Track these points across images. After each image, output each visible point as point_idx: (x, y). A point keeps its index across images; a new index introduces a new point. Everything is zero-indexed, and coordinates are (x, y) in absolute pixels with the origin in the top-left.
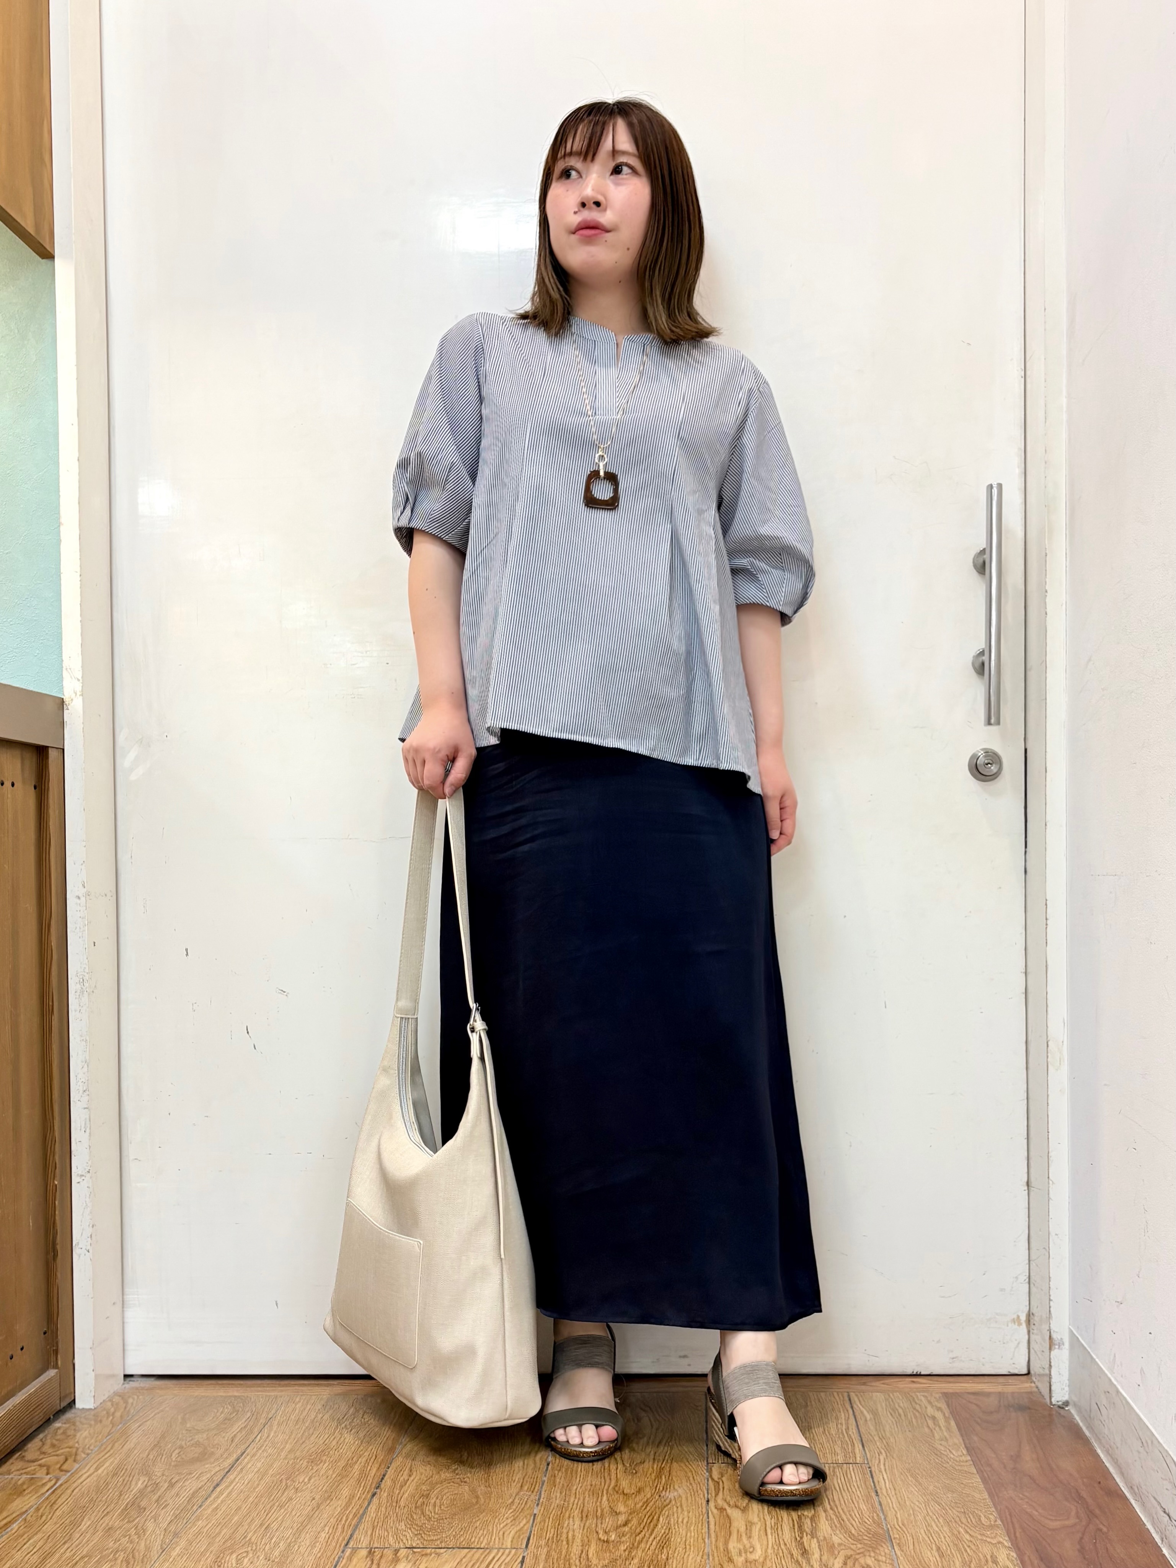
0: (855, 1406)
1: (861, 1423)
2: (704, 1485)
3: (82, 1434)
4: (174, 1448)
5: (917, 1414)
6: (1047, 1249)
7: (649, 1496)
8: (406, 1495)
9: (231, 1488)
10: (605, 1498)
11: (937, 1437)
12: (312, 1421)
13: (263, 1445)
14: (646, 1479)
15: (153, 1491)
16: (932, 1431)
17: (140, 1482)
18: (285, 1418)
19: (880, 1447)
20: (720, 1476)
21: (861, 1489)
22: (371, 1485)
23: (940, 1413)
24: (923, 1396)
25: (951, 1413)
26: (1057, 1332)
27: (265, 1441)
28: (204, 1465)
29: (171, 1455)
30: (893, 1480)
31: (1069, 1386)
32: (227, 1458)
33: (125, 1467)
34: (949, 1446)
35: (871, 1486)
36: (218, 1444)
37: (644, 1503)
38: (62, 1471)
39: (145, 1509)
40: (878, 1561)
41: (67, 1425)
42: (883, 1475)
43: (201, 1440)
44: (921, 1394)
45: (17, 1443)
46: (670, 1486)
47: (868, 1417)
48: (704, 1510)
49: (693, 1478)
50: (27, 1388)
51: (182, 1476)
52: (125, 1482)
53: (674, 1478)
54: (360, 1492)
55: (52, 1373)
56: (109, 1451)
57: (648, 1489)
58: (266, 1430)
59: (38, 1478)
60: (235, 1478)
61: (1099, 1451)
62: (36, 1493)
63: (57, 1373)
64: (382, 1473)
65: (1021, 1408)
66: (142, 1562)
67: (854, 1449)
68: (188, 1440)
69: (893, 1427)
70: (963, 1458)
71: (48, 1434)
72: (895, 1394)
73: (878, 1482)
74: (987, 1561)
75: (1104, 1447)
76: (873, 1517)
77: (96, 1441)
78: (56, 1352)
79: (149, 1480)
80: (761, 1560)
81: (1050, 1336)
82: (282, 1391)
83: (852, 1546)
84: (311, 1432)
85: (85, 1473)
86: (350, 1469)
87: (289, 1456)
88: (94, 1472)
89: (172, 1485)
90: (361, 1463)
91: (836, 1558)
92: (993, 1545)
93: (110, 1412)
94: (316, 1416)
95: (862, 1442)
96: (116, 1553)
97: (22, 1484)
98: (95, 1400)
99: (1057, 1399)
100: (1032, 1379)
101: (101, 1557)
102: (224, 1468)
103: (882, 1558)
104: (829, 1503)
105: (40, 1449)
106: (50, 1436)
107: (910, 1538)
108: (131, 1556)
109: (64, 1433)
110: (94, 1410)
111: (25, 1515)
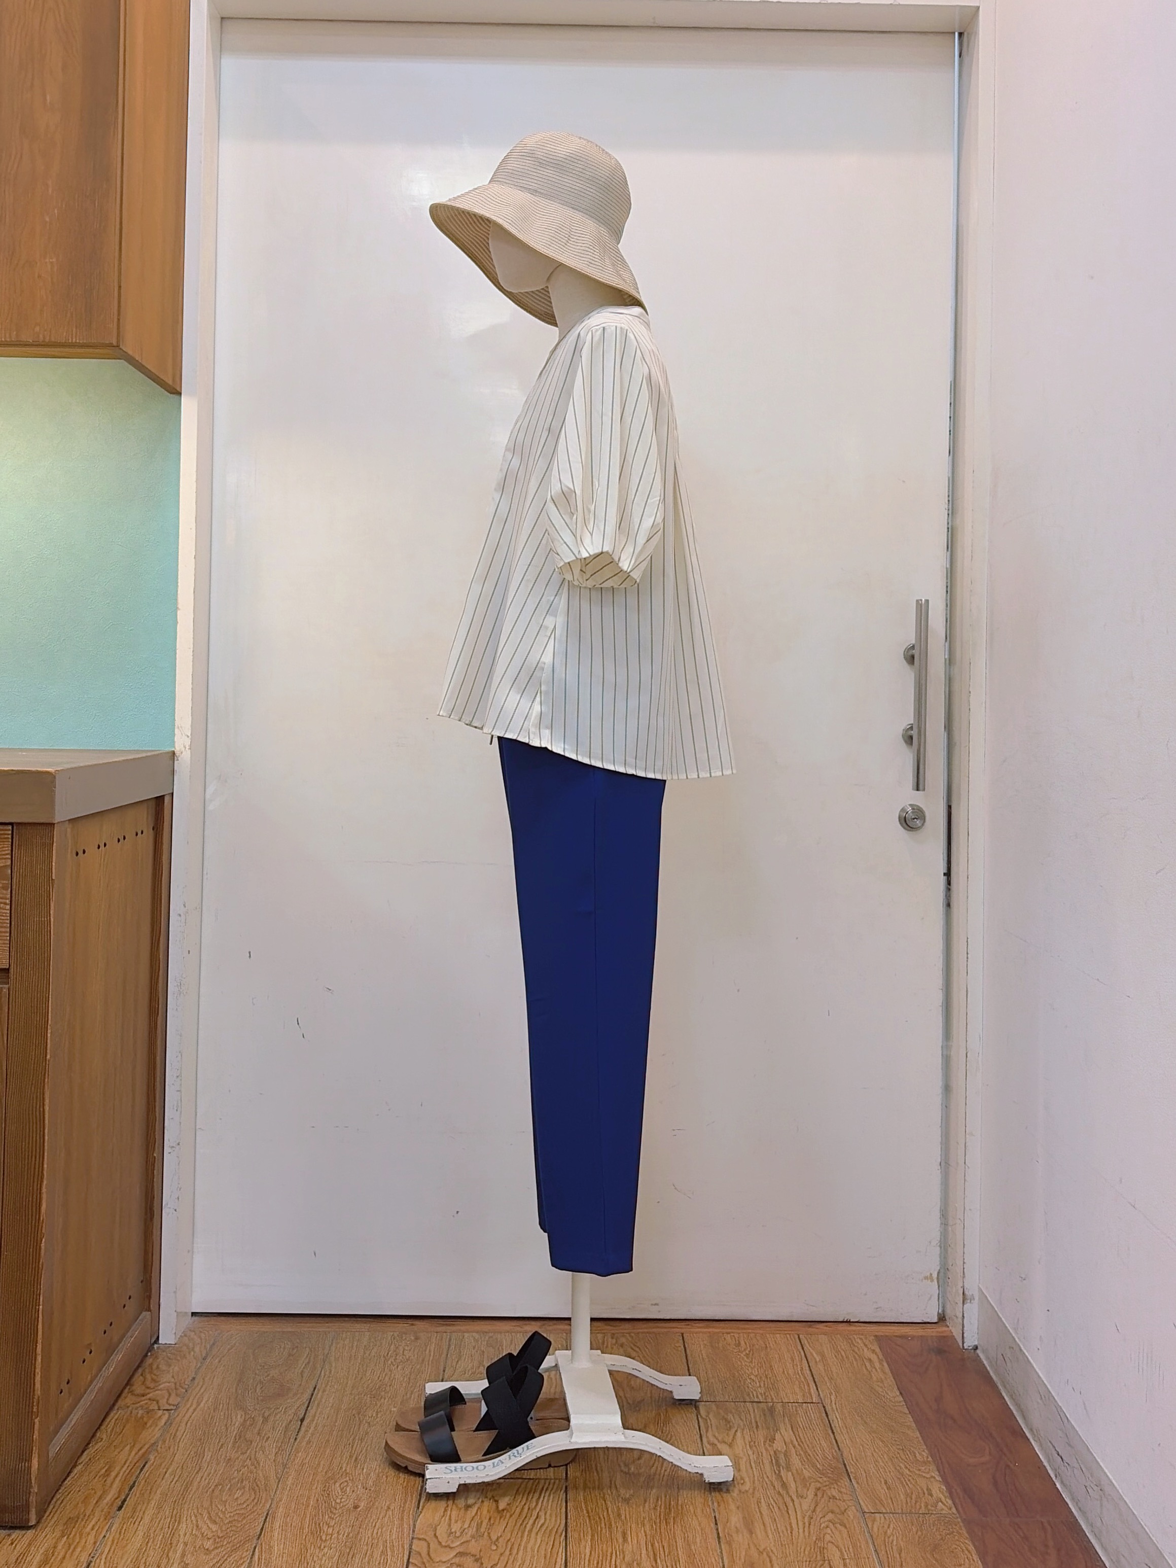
0: (805, 1348)
1: (812, 1363)
4: (255, 1384)
5: (856, 1355)
6: (963, 1220)
9: (315, 1422)
11: (875, 1378)
13: (328, 1381)
15: (252, 1425)
16: (869, 1372)
18: (339, 1354)
19: (829, 1388)
20: (707, 1414)
21: (819, 1427)
23: (874, 1355)
24: (860, 1338)
25: (884, 1356)
26: (970, 1291)
27: (329, 1377)
28: (286, 1400)
29: (256, 1391)
30: (844, 1420)
31: (978, 1332)
32: (303, 1394)
34: (885, 1387)
35: (827, 1424)
36: (292, 1379)
39: (251, 1441)
40: (841, 1492)
41: (158, 1360)
42: (835, 1414)
43: (276, 1376)
44: (857, 1338)
45: (127, 1381)
47: (818, 1360)
48: (700, 1445)
51: (272, 1411)
55: (146, 1314)
56: (202, 1387)
58: (327, 1366)
59: (153, 1411)
60: (316, 1413)
61: (1004, 1394)
63: (149, 1314)
65: (940, 1352)
66: (266, 1490)
67: (810, 1389)
68: (266, 1374)
69: (838, 1368)
70: (897, 1399)
71: (145, 1368)
72: (836, 1337)
74: (924, 1494)
75: (1008, 1392)
76: (832, 1453)
78: (149, 1297)
79: (245, 1414)
80: (751, 1491)
81: (964, 1292)
83: (820, 1480)
85: (190, 1407)
87: (353, 1392)
88: (197, 1406)
89: (266, 1420)
91: (808, 1490)
92: (927, 1478)
93: (188, 1348)
94: (365, 1353)
95: (815, 1382)
96: (242, 1482)
97: (142, 1417)
98: (174, 1336)
99: (969, 1343)
100: (948, 1327)
101: (231, 1486)
102: (303, 1404)
103: (843, 1490)
104: (797, 1440)
105: (143, 1383)
106: (147, 1370)
107: (863, 1472)
108: (255, 1485)
109: (158, 1367)
110: (175, 1344)
111: (155, 1448)
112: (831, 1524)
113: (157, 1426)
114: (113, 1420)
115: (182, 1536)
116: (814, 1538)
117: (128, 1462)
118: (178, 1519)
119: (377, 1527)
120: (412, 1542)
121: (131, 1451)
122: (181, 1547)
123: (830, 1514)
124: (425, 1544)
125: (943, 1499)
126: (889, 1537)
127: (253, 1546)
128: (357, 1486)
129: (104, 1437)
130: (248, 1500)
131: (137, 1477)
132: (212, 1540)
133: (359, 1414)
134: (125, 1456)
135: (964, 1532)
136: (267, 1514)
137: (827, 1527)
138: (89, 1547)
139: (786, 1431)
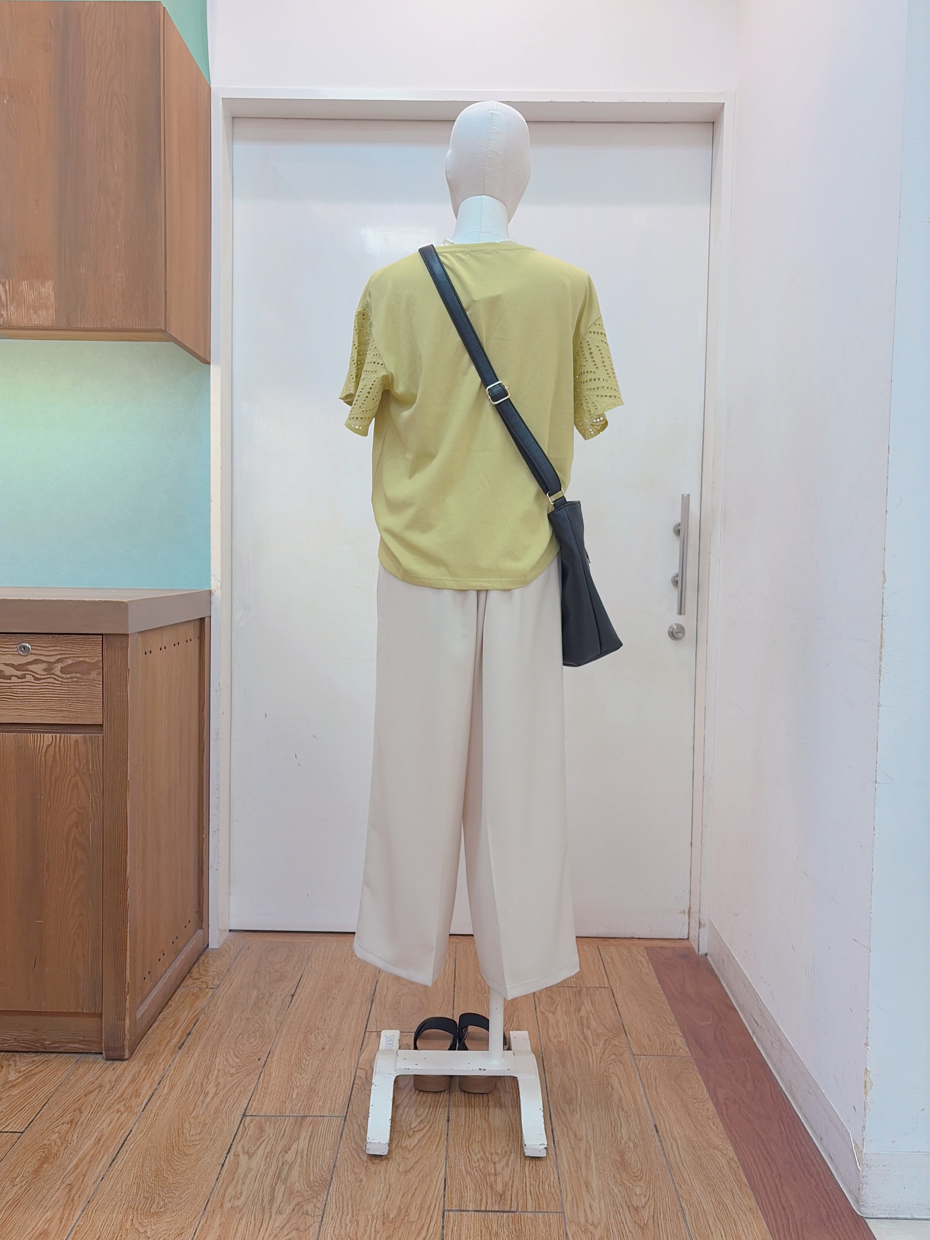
0: (601, 954)
1: (605, 963)
4: (266, 973)
5: (633, 959)
6: (700, 878)
8: (388, 1003)
9: (301, 997)
11: (643, 973)
12: (332, 958)
13: (310, 972)
15: (263, 998)
16: (640, 969)
17: (255, 993)
18: (317, 955)
19: (616, 977)
21: (609, 1002)
22: (370, 996)
23: (644, 958)
26: (703, 920)
28: (283, 984)
29: (266, 977)
30: (624, 998)
31: (708, 946)
33: (245, 984)
34: (649, 978)
35: (613, 1000)
36: (288, 971)
39: (262, 1008)
40: (621, 1042)
41: (208, 959)
42: (619, 995)
43: (278, 969)
44: (634, 947)
45: (188, 970)
47: (609, 961)
48: (535, 1012)
50: (191, 941)
51: (275, 990)
52: (247, 992)
54: (365, 1000)
55: (200, 932)
58: (310, 963)
59: (203, 988)
60: (301, 991)
61: (723, 983)
63: (202, 932)
64: (374, 989)
65: (683, 957)
66: (269, 1038)
67: (603, 979)
68: (272, 968)
69: (621, 967)
72: (621, 947)
73: (617, 998)
74: (671, 1044)
75: (726, 983)
76: (616, 1018)
78: (202, 921)
79: (259, 992)
80: (565, 1041)
81: (699, 922)
82: (311, 939)
83: (608, 1035)
84: (332, 964)
85: (226, 987)
86: (357, 987)
88: (230, 987)
89: (271, 995)
90: (361, 983)
91: (600, 1040)
92: (674, 1034)
93: (226, 951)
94: (333, 955)
95: (606, 974)
96: (255, 1033)
97: (197, 992)
98: (217, 944)
99: (702, 952)
100: (689, 941)
101: (248, 1035)
102: (294, 985)
103: (622, 1041)
104: (594, 1010)
105: (199, 972)
106: (201, 964)
107: (634, 1030)
108: (263, 1034)
109: (208, 963)
110: (219, 949)
111: (203, 1011)
112: (614, 1063)
113: (205, 997)
114: (179, 995)
115: (217, 1065)
116: (603, 1070)
117: (187, 1019)
118: (215, 1055)
119: (336, 1061)
120: (356, 1071)
121: (188, 1014)
122: (216, 1072)
123: (613, 1056)
124: (364, 1072)
125: (683, 1047)
126: (649, 1070)
127: (260, 1072)
128: (325, 1036)
129: (173, 1005)
130: (258, 1044)
131: (192, 1029)
132: (235, 1068)
133: (328, 992)
134: (185, 1016)
135: (695, 1067)
136: (269, 1052)
137: (611, 1063)
138: (161, 1072)
139: (588, 1004)
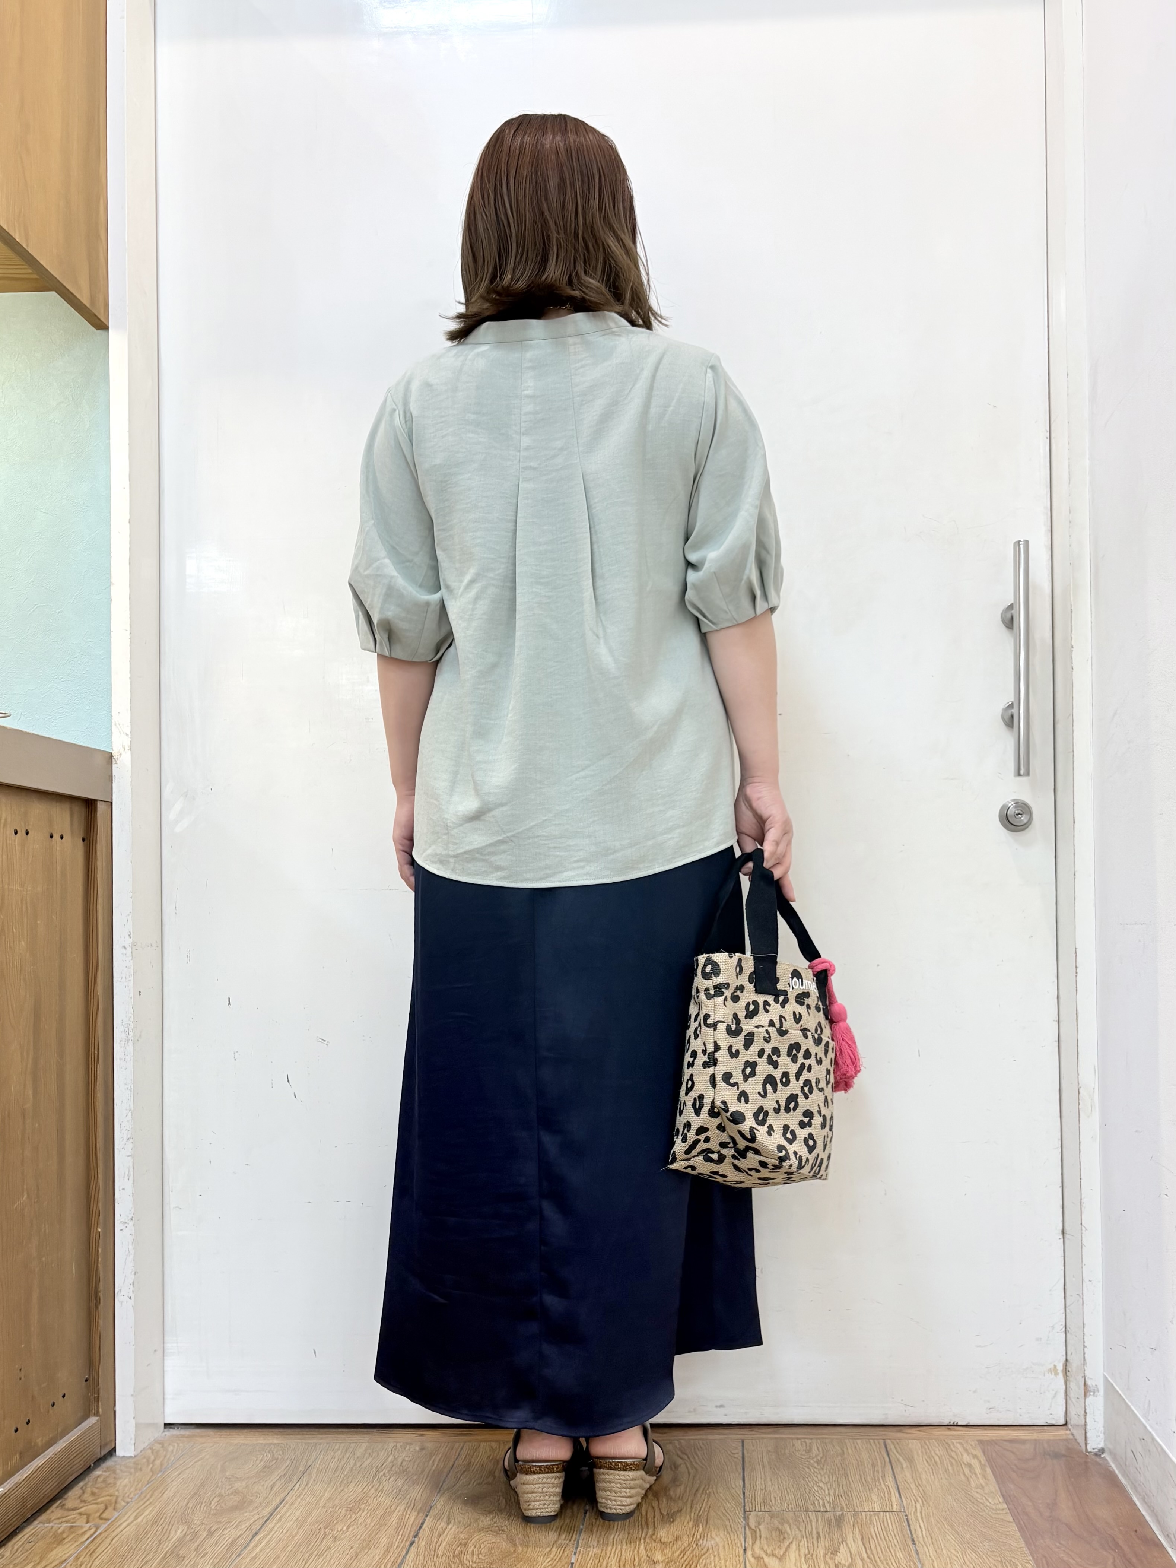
0: (891, 1453)
1: (897, 1470)
2: (741, 1533)
3: (121, 1483)
4: (213, 1496)
5: (953, 1461)
6: (1081, 1294)
7: (686, 1545)
8: (444, 1544)
9: (269, 1537)
10: (642, 1547)
11: (973, 1484)
12: (351, 1469)
13: (301, 1494)
14: (683, 1527)
15: (193, 1539)
16: (968, 1478)
17: (179, 1531)
18: (324, 1465)
19: (916, 1495)
20: (757, 1525)
21: (897, 1537)
22: (409, 1534)
23: (976, 1460)
24: (959, 1443)
25: (987, 1460)
26: (1091, 1379)
27: (304, 1489)
28: (243, 1513)
30: (929, 1528)
31: (1104, 1433)
32: (266, 1506)
33: (165, 1516)
34: (986, 1494)
35: (908, 1535)
36: (256, 1492)
37: (681, 1552)
38: (102, 1519)
41: (108, 1473)
42: (919, 1523)
43: (240, 1489)
44: (958, 1441)
45: (57, 1491)
46: (707, 1535)
47: (904, 1464)
49: (731, 1526)
50: (70, 1434)
51: (222, 1525)
52: (164, 1530)
53: (711, 1526)
54: (398, 1541)
55: (93, 1420)
56: (148, 1500)
57: (685, 1538)
58: (305, 1479)
59: (78, 1526)
60: (274, 1526)
61: (1135, 1499)
62: (75, 1542)
63: (98, 1421)
64: (421, 1522)
65: (1056, 1456)
67: (890, 1497)
68: (227, 1488)
69: (929, 1475)
70: (1000, 1506)
71: (89, 1482)
72: (931, 1441)
73: (916, 1531)
75: (1140, 1495)
76: (910, 1565)
77: (136, 1490)
78: (97, 1400)
81: (1085, 1384)
82: (322, 1439)
84: (349, 1481)
86: (388, 1518)
87: (327, 1505)
90: (399, 1511)
93: (148, 1461)
94: (355, 1464)
95: (898, 1489)
97: (63, 1531)
98: (135, 1448)
99: (1094, 1446)
100: (1068, 1427)
102: (263, 1517)
104: (867, 1553)
105: (79, 1496)
106: (90, 1484)
109: (105, 1478)
110: (135, 1456)
139: (854, 1541)
